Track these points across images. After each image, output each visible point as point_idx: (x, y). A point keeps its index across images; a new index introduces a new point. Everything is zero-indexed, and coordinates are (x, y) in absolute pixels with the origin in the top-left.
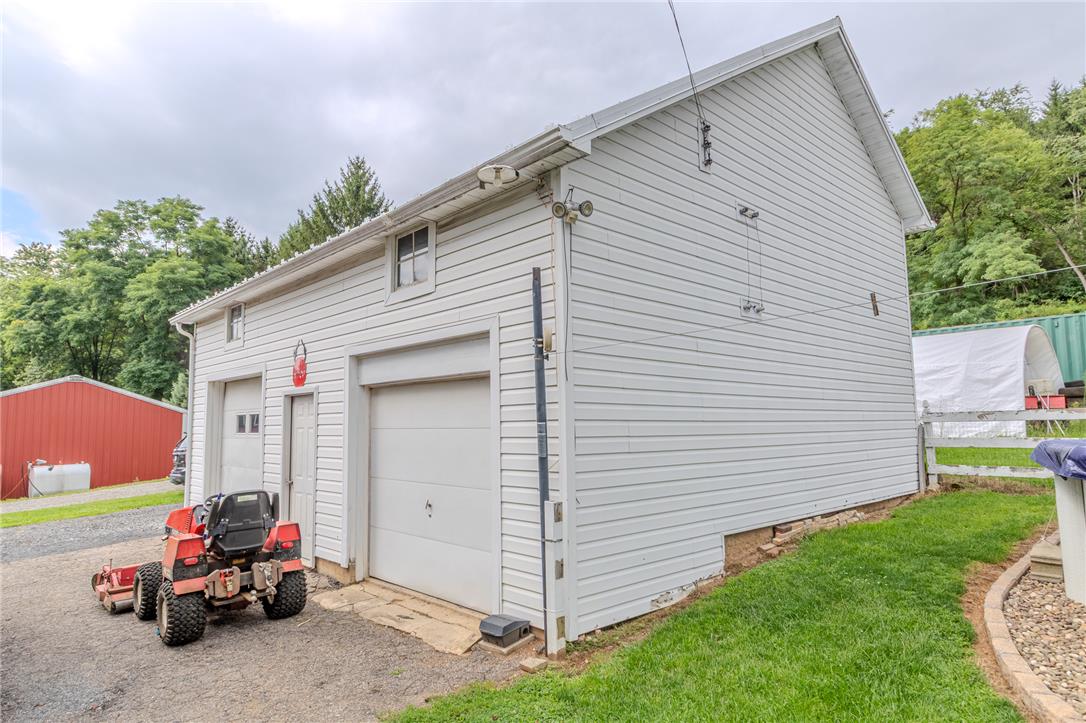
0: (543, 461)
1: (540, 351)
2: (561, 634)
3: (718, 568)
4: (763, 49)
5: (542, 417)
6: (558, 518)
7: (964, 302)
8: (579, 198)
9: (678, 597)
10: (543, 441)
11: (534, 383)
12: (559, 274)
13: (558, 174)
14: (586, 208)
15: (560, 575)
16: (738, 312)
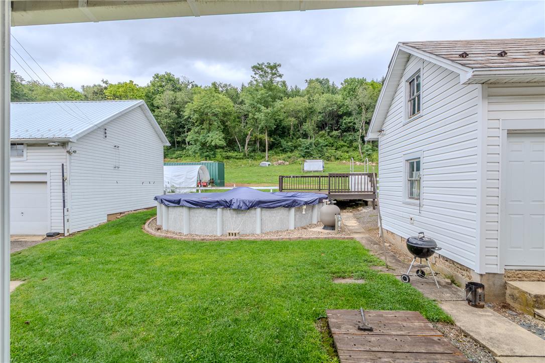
0: (64, 201)
1: (63, 180)
2: (68, 232)
3: (105, 221)
4: (121, 112)
5: (64, 192)
6: (68, 211)
7: (208, 150)
8: (73, 149)
9: (95, 226)
10: (64, 197)
11: (62, 185)
12: (68, 164)
13: (68, 144)
14: (75, 152)
15: (68, 221)
16: (112, 168)
